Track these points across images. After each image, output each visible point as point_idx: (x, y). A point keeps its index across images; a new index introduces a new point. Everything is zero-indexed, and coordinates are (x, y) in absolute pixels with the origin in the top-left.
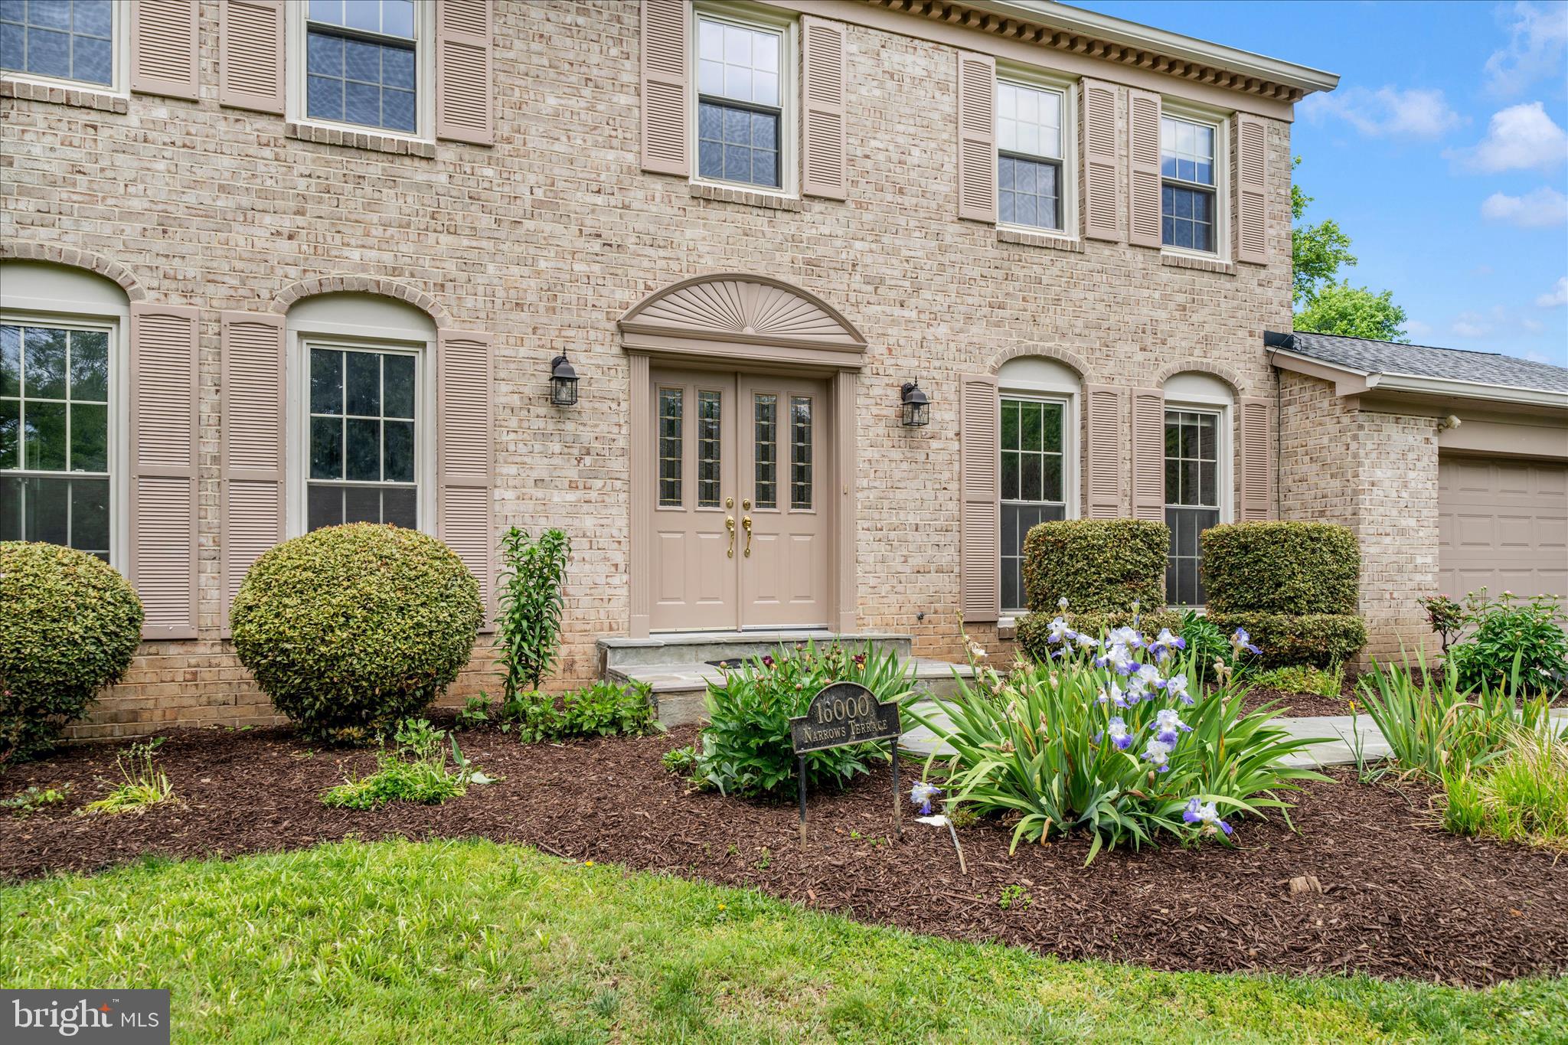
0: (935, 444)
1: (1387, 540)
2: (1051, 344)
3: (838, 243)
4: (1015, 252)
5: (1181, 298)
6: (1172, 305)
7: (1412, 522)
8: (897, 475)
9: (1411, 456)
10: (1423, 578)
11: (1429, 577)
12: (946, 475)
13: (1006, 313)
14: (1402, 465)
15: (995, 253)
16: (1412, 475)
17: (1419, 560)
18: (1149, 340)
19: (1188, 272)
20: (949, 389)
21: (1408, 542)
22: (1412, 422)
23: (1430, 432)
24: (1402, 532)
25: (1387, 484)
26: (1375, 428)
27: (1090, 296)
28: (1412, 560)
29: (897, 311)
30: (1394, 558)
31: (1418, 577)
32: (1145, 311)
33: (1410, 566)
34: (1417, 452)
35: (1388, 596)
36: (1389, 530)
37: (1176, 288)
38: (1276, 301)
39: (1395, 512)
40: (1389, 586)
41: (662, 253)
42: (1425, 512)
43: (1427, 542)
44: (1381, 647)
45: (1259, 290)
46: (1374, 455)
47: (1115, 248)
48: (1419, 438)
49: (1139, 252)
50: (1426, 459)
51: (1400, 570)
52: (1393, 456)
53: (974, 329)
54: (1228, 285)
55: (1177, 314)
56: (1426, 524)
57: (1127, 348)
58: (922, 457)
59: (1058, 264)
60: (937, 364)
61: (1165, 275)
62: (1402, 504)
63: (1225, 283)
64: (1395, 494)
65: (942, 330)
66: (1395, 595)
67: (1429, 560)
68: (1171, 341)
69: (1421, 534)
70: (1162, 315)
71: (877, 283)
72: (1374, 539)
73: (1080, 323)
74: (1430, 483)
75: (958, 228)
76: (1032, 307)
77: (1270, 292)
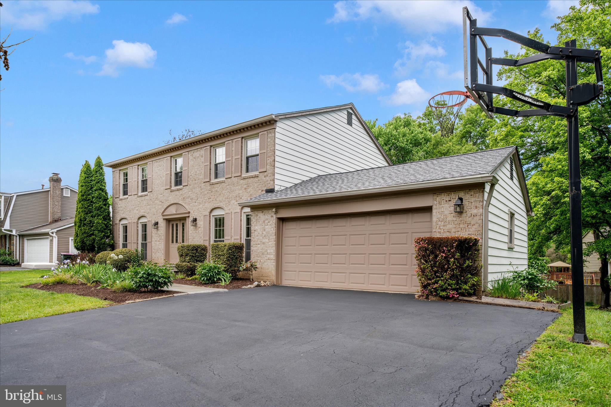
0: (200, 229)
1: (259, 246)
2: (219, 204)
3: (187, 193)
4: (213, 186)
5: (245, 186)
6: (243, 189)
7: (267, 240)
8: (194, 236)
9: (266, 221)
10: (270, 256)
11: (272, 256)
12: (201, 235)
13: (210, 200)
14: (263, 224)
15: (209, 187)
16: (267, 227)
17: (269, 251)
18: (238, 198)
19: (247, 179)
20: (202, 218)
21: (265, 246)
22: (267, 212)
23: (273, 214)
24: (264, 243)
25: (259, 230)
26: (255, 215)
27: (226, 191)
28: (266, 250)
29: (195, 204)
30: (261, 251)
31: (268, 256)
32: (237, 192)
33: (266, 253)
34: (268, 220)
35: (259, 261)
36: (259, 243)
37: (244, 184)
38: (269, 180)
39: (261, 238)
40: (259, 258)
41: (167, 202)
42: (271, 237)
43: (271, 246)
44: (257, 275)
45: (264, 178)
46: (255, 222)
47: (231, 179)
48: (269, 216)
49: (236, 178)
50: (271, 222)
51: (263, 254)
52: (261, 222)
53: (206, 204)
54: (257, 180)
55: (244, 191)
56: (271, 240)
57: (233, 202)
58: (198, 232)
59: (220, 186)
60: (200, 213)
61: (242, 181)
62: (264, 235)
63: (256, 179)
64: (261, 233)
65: (201, 206)
66: (261, 261)
67: (272, 251)
68: (243, 198)
69: (269, 244)
70: (241, 192)
71: (192, 199)
72: (255, 246)
73: (224, 198)
74: (273, 229)
75: (204, 184)
76: (215, 197)
77: (267, 178)
